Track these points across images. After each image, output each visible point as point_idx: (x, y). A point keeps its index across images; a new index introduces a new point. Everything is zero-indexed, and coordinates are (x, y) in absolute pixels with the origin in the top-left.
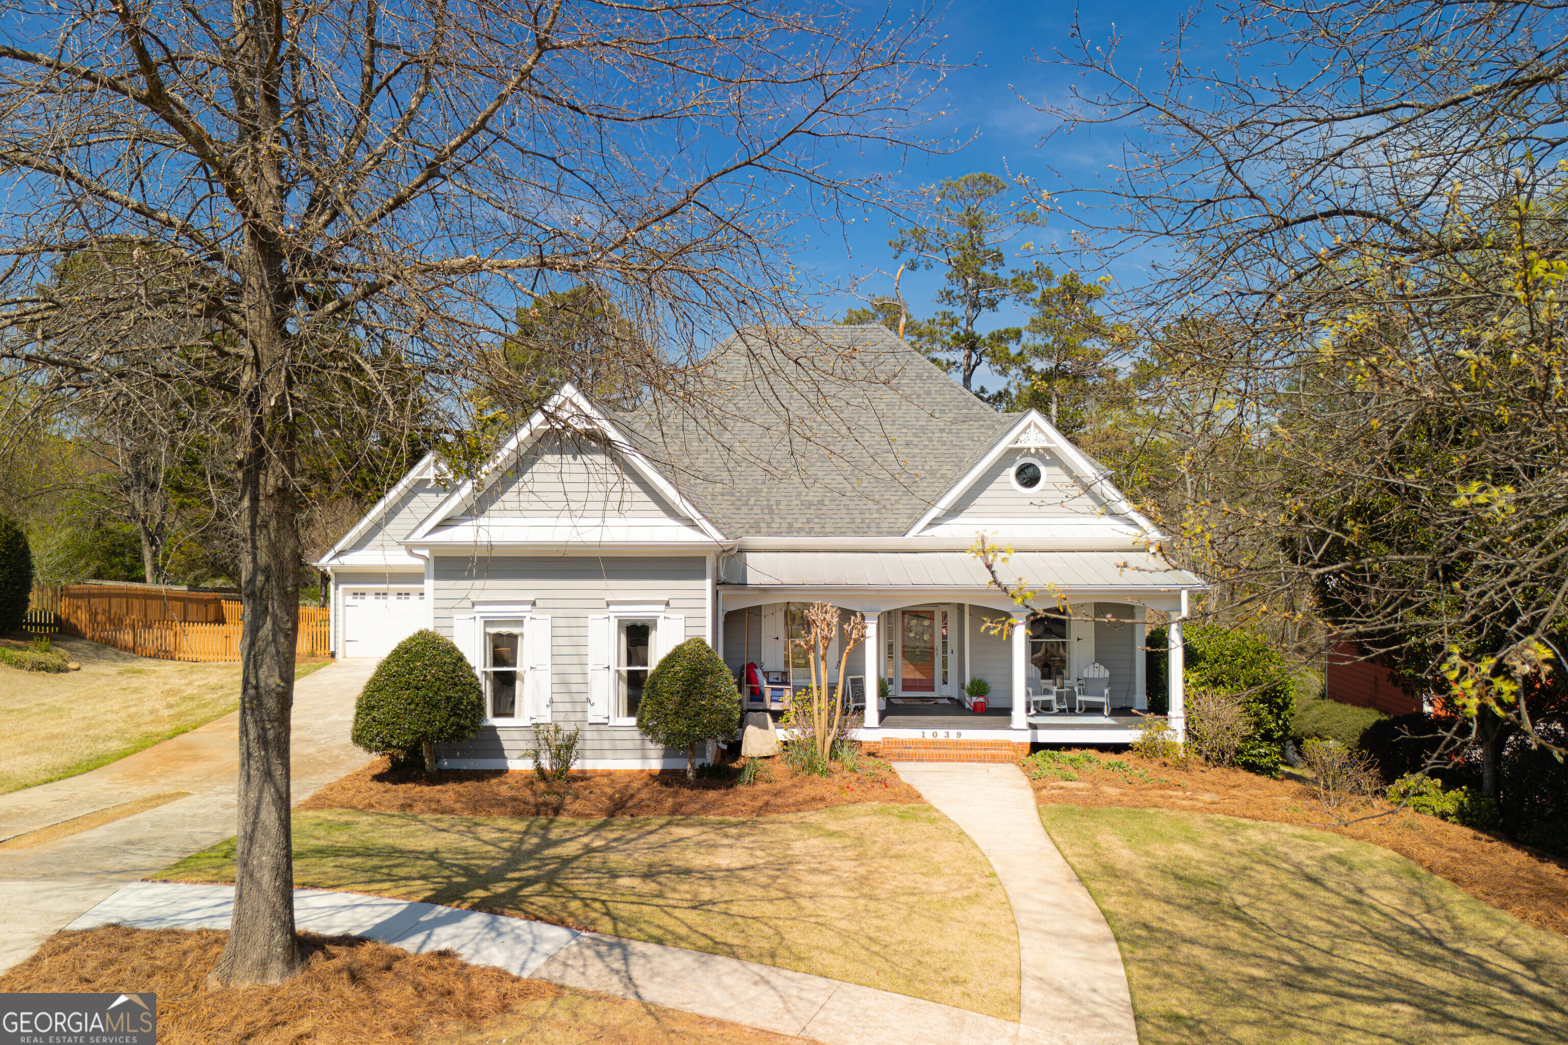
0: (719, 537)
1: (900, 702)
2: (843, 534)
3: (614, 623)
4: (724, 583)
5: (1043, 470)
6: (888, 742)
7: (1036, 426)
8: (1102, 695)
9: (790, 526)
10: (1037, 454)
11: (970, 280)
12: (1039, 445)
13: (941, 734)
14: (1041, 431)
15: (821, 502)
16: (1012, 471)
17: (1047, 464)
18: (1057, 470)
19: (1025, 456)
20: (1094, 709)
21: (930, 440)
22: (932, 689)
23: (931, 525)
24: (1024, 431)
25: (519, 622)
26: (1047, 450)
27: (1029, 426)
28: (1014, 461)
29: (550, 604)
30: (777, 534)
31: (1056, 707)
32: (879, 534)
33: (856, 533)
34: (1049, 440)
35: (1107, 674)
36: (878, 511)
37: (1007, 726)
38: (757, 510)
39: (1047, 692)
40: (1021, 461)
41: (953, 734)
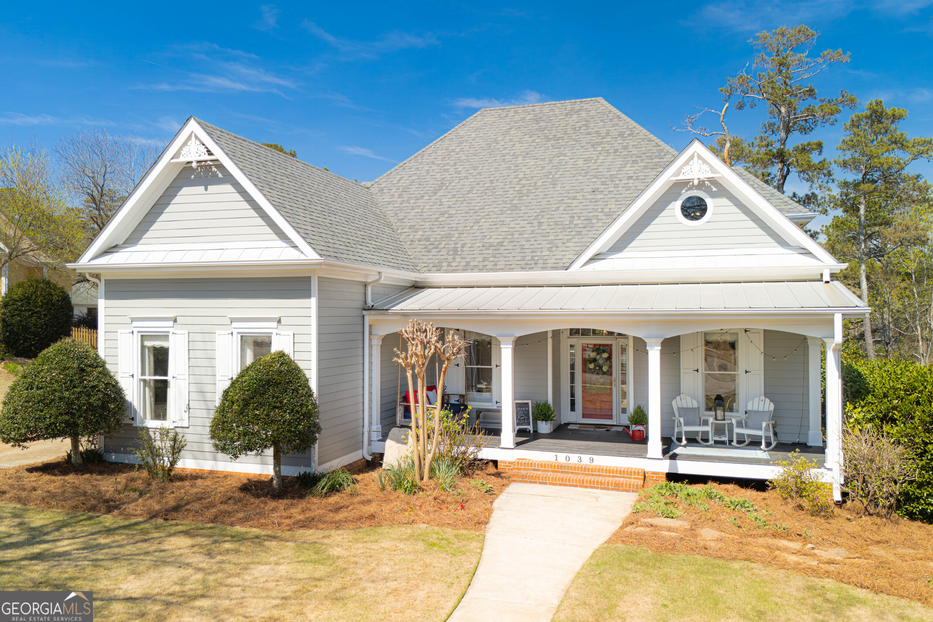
0: (318, 257)
1: (576, 427)
2: (511, 270)
3: (237, 339)
4: (372, 308)
5: (709, 201)
6: (520, 463)
7: (700, 157)
8: (761, 429)
9: (468, 264)
10: (701, 185)
11: (783, 110)
12: (703, 176)
13: (574, 458)
14: (705, 162)
15: (501, 244)
16: (677, 205)
17: (713, 195)
18: (724, 201)
19: (691, 188)
20: (755, 443)
21: (616, 186)
22: (610, 417)
23: (593, 259)
24: (687, 163)
25: (166, 337)
26: (713, 181)
27: (692, 158)
28: (680, 195)
29: (190, 320)
30: (453, 271)
31: (712, 438)
32: (544, 268)
33: (523, 269)
34: (713, 170)
35: (772, 407)
36: (550, 249)
37: (643, 455)
38: (444, 252)
39: (706, 423)
40: (686, 194)
41: (586, 459)
